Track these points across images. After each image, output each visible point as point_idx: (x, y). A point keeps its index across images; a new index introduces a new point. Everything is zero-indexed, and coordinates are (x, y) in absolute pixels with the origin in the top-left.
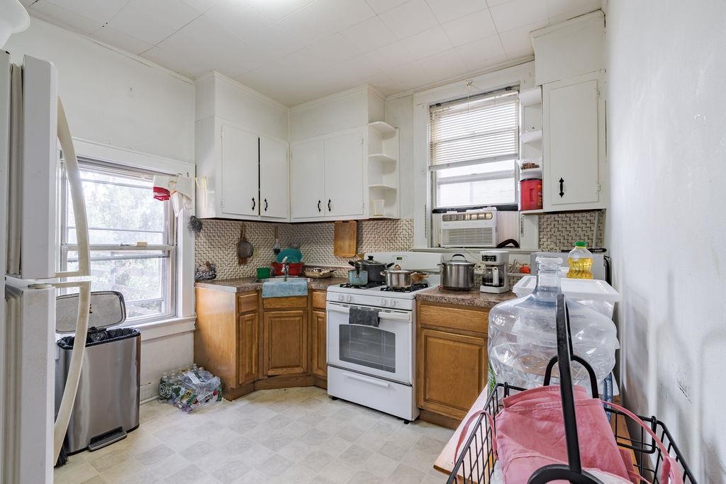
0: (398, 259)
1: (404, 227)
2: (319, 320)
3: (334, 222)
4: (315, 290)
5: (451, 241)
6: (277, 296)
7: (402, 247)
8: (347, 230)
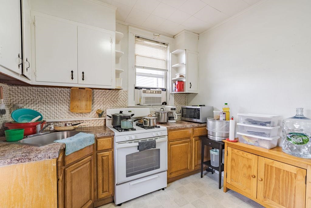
0: (129, 112)
1: (122, 95)
2: (104, 158)
3: (70, 88)
4: (99, 138)
5: (146, 102)
6: (77, 150)
7: (121, 105)
8: (84, 94)
